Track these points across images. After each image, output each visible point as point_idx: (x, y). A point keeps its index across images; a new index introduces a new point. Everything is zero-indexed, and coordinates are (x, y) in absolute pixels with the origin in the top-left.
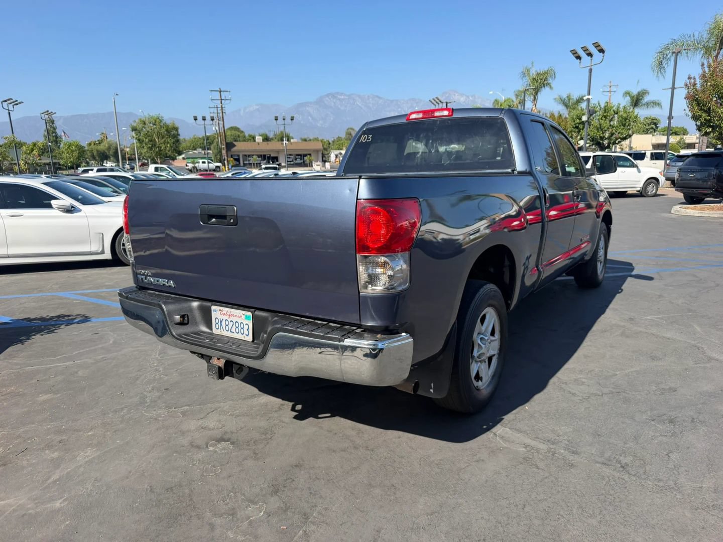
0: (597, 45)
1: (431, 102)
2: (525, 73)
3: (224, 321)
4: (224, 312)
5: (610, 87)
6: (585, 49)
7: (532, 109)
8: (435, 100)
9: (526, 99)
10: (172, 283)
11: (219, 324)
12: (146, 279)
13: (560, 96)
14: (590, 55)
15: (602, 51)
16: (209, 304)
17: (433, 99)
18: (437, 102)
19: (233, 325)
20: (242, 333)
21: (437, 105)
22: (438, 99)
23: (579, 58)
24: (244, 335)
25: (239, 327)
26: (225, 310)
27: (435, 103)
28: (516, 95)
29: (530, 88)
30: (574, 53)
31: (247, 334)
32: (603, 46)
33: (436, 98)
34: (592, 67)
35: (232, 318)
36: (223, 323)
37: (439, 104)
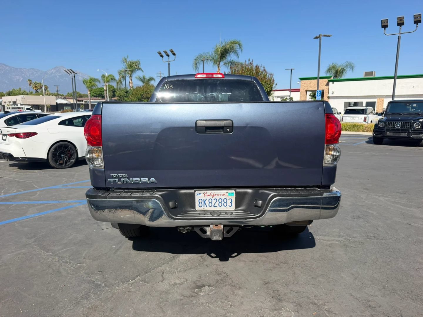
0: (172, 51)
1: (66, 71)
2: (125, 61)
3: (207, 200)
4: (207, 194)
5: (160, 74)
6: (165, 52)
7: (130, 82)
8: (69, 71)
9: (126, 76)
10: (153, 179)
11: (203, 203)
12: (120, 180)
13: (139, 76)
14: (168, 55)
15: (174, 54)
16: (192, 191)
17: (68, 70)
18: (71, 72)
19: (217, 201)
20: (225, 205)
21: (70, 74)
22: (72, 70)
23: (162, 56)
24: (228, 206)
25: (223, 202)
26: (209, 192)
27: (69, 72)
28: (119, 73)
29: (127, 70)
30: (159, 53)
31: (230, 205)
32: (175, 52)
33: (70, 69)
34: (170, 62)
35: (215, 197)
36: (207, 202)
37: (72, 73)
